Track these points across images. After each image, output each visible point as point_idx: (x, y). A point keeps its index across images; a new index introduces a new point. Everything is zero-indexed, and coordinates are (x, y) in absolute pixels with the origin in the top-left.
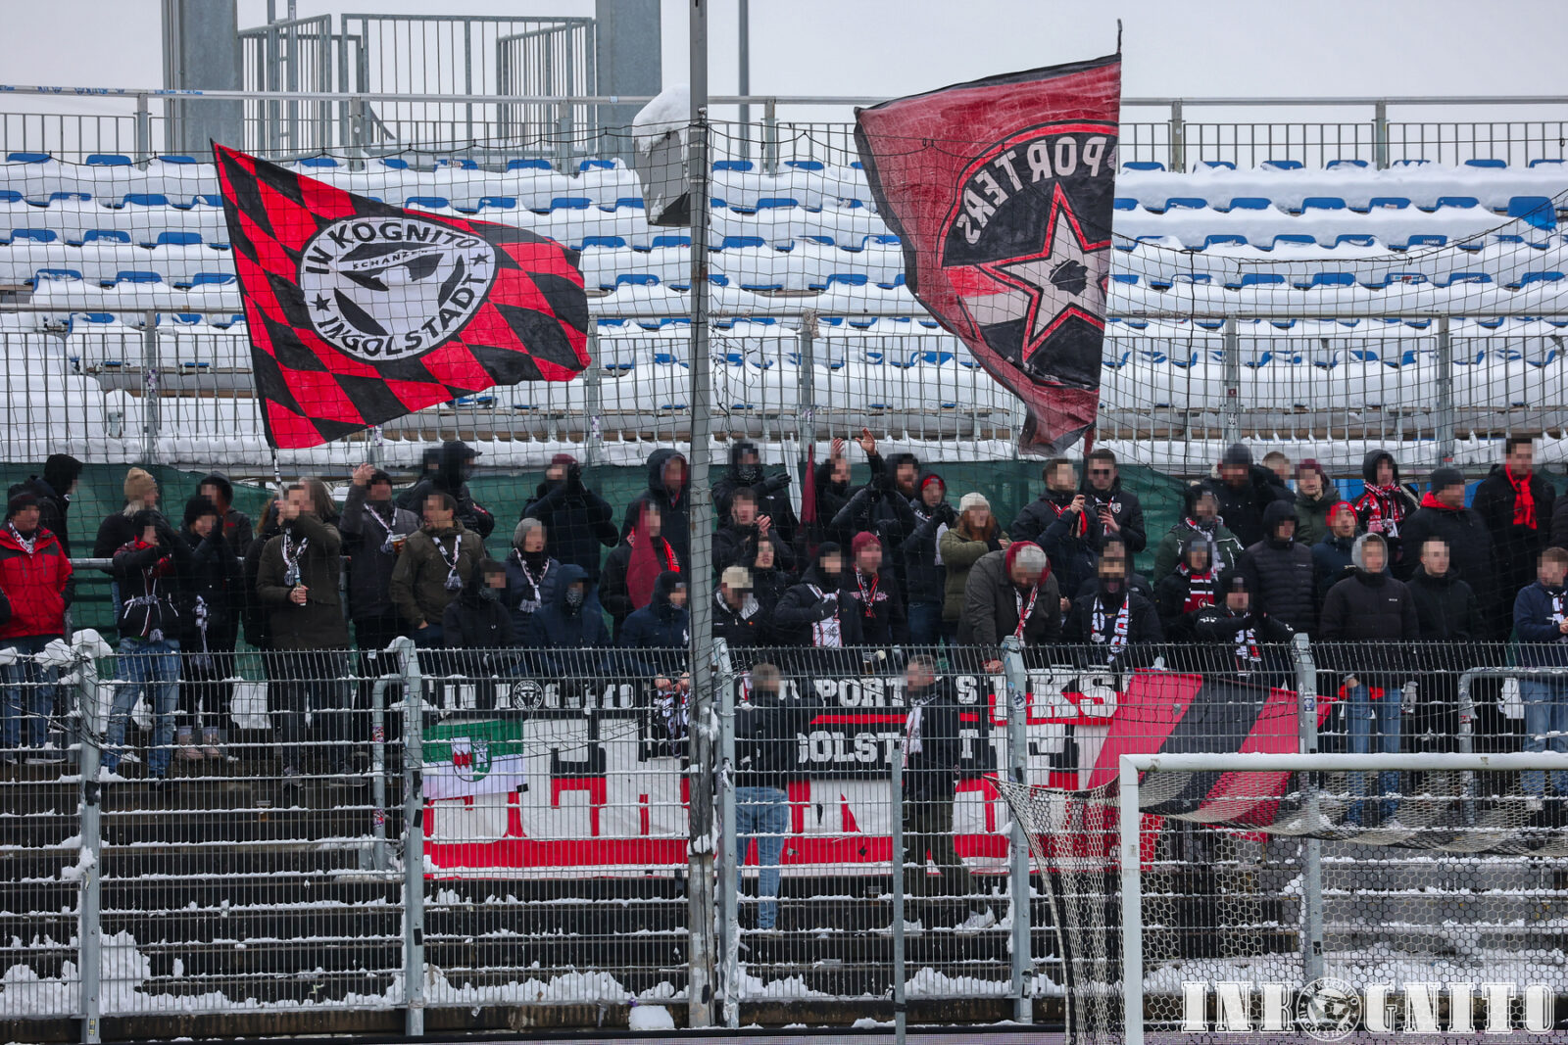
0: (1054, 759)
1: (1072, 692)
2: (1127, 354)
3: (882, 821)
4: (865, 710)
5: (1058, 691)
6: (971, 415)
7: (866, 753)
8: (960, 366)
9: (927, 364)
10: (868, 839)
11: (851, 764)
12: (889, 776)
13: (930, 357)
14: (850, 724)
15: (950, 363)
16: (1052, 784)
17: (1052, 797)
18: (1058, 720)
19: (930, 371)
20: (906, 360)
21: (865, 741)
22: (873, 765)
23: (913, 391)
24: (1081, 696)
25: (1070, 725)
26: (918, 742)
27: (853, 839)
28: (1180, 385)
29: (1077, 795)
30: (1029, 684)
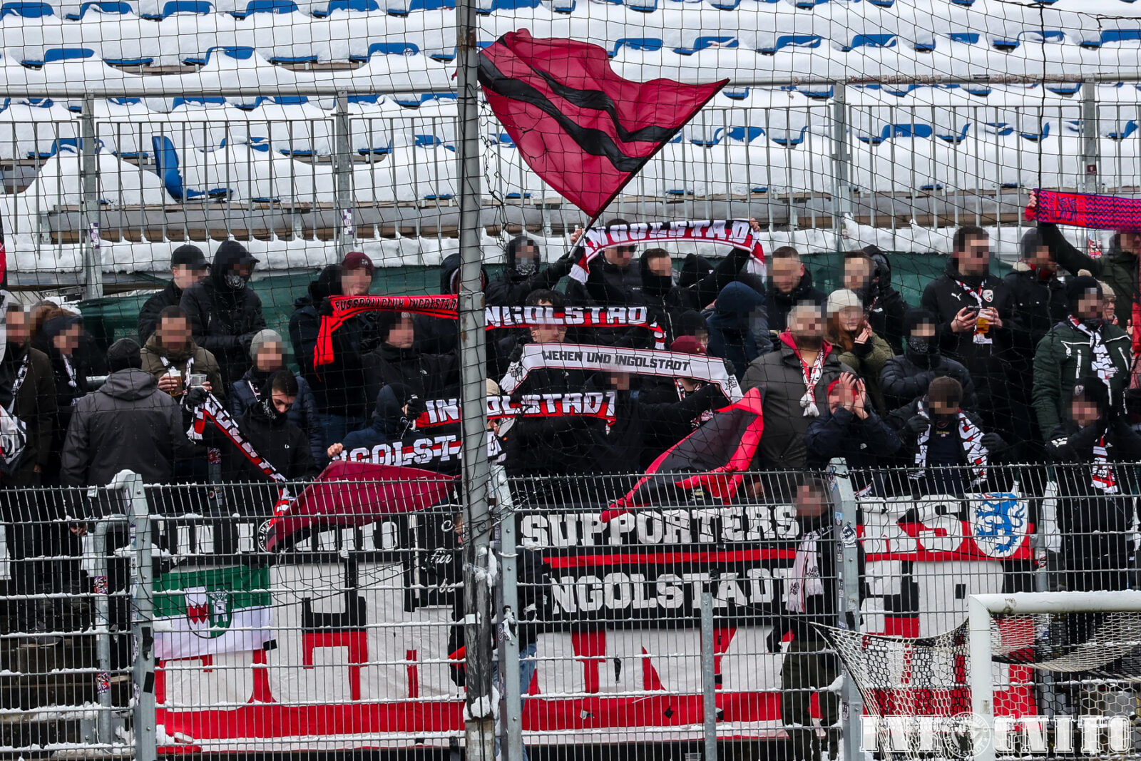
0: (889, 601)
1: (911, 523)
2: (967, 126)
3: (691, 677)
4: (669, 548)
5: (893, 522)
6: (786, 200)
7: (670, 597)
8: (772, 143)
9: (733, 141)
10: (674, 698)
11: (653, 610)
12: (698, 624)
13: (738, 134)
14: (652, 565)
15: (760, 140)
16: (889, 630)
17: (890, 645)
18: (895, 556)
19: (737, 150)
20: (709, 138)
21: (669, 584)
22: (679, 611)
23: (718, 172)
24: (921, 527)
25: (907, 562)
26: (818, 581)
27: (657, 698)
28: (1030, 162)
29: (919, 643)
30: (859, 514)
